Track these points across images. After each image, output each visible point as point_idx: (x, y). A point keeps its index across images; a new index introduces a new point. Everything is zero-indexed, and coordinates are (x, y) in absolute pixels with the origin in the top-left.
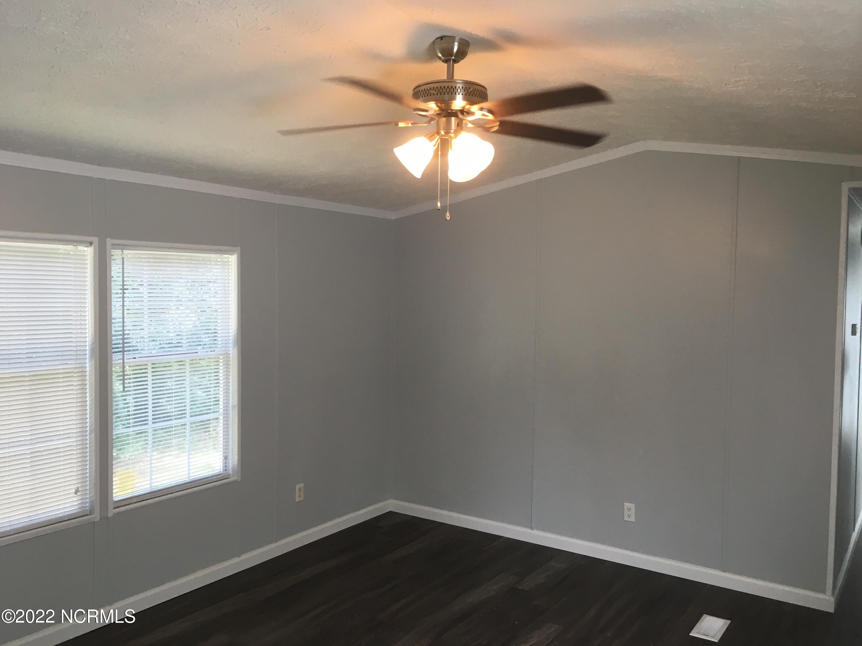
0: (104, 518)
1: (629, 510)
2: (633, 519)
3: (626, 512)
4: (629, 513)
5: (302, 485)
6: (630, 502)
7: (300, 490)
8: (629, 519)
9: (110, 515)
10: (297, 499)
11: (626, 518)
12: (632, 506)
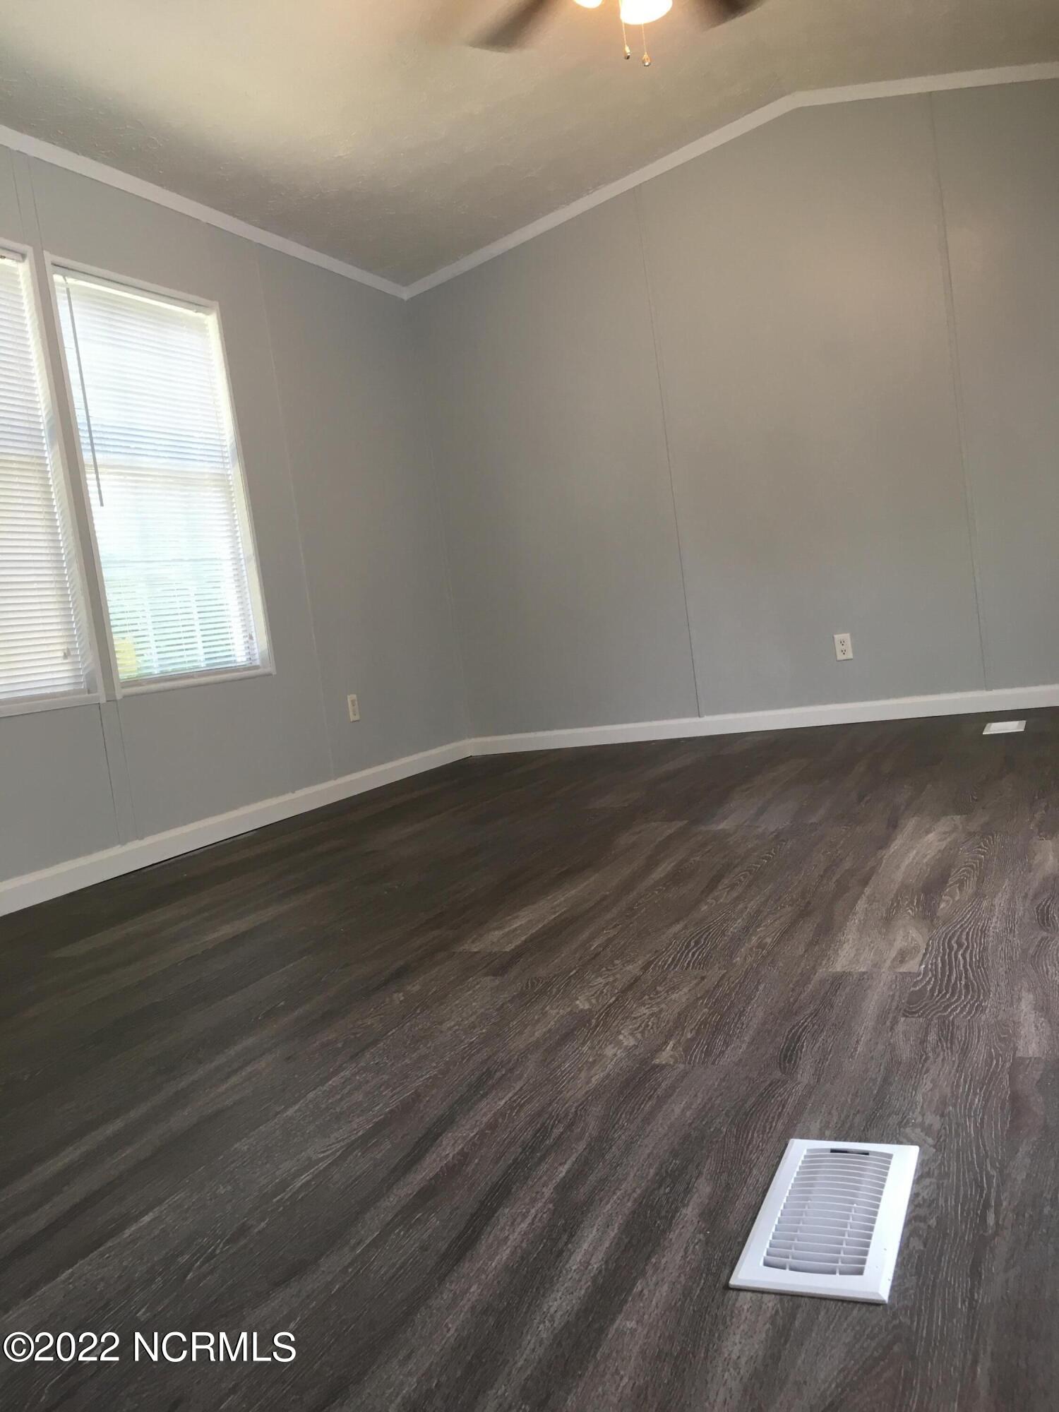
0: (112, 700)
1: (842, 643)
2: (850, 655)
3: (839, 647)
4: (843, 648)
5: (354, 697)
6: (844, 631)
7: (353, 702)
8: (844, 657)
9: (119, 697)
10: (352, 718)
11: (840, 657)
12: (846, 637)
